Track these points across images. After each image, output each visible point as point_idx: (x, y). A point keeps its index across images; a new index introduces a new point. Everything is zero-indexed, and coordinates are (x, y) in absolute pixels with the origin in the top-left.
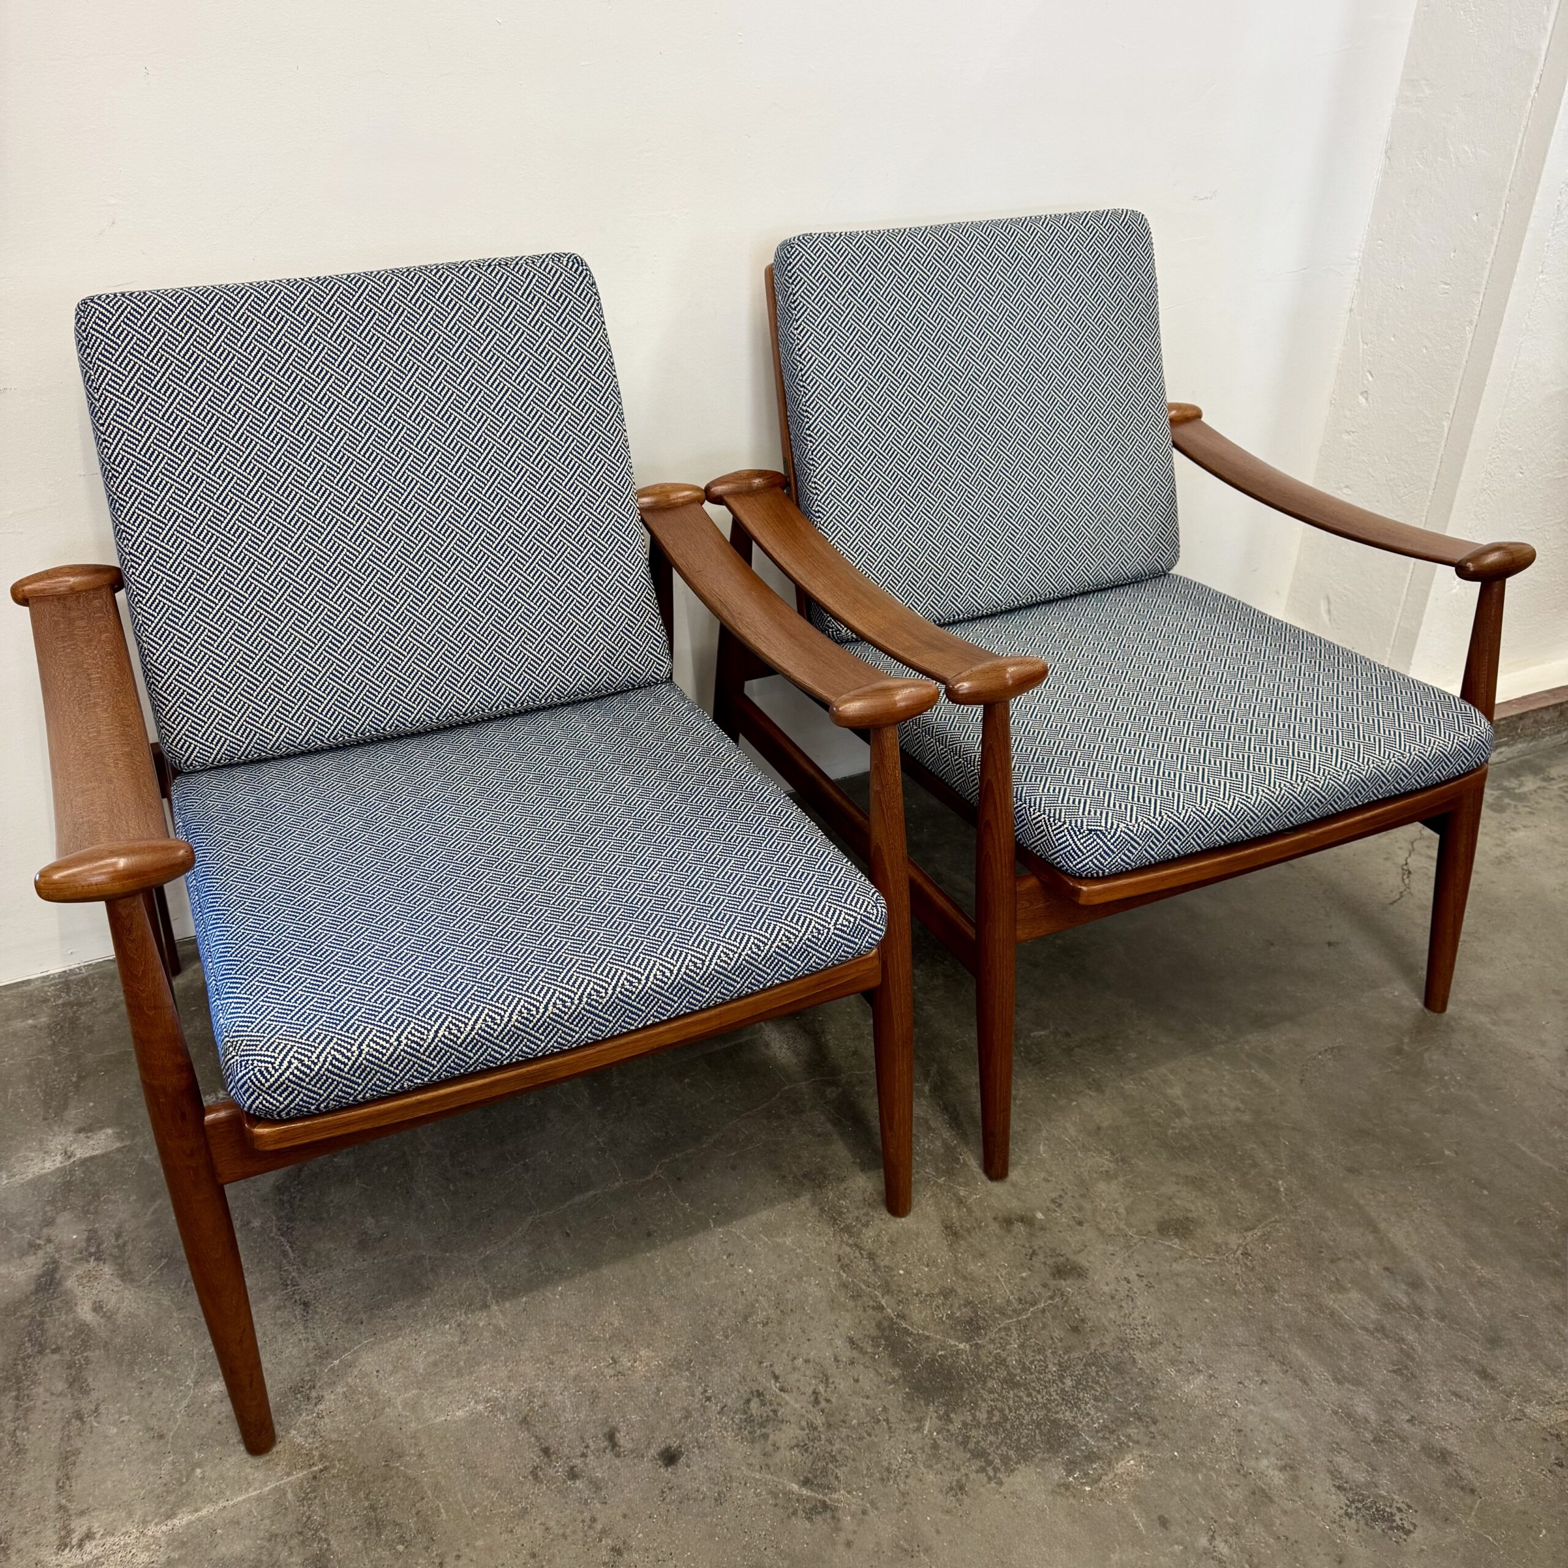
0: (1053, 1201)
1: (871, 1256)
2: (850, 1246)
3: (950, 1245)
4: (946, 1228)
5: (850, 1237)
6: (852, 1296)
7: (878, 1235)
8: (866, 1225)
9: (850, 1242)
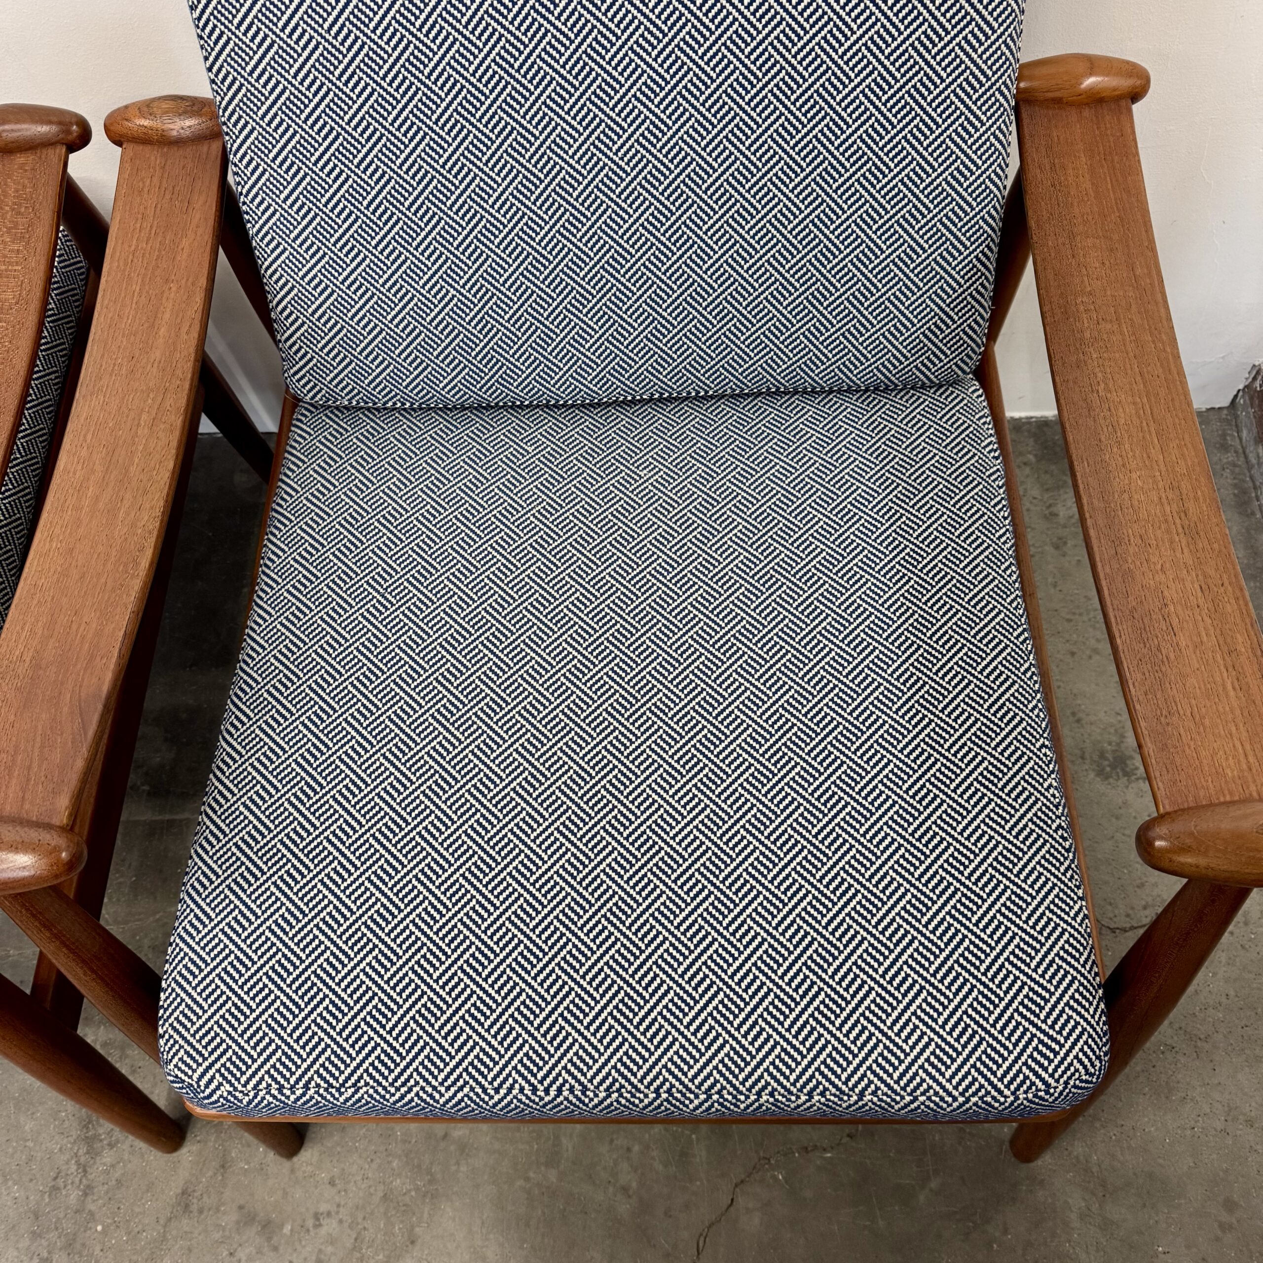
0: (317, 1216)
1: (88, 1191)
2: (78, 1164)
3: (170, 1219)
4: (183, 1193)
5: (88, 1153)
6: (34, 1233)
7: (113, 1166)
8: (111, 1145)
9: (83, 1159)
